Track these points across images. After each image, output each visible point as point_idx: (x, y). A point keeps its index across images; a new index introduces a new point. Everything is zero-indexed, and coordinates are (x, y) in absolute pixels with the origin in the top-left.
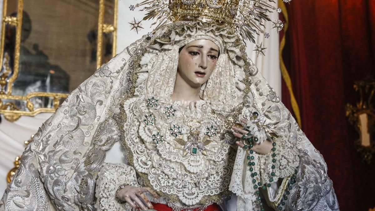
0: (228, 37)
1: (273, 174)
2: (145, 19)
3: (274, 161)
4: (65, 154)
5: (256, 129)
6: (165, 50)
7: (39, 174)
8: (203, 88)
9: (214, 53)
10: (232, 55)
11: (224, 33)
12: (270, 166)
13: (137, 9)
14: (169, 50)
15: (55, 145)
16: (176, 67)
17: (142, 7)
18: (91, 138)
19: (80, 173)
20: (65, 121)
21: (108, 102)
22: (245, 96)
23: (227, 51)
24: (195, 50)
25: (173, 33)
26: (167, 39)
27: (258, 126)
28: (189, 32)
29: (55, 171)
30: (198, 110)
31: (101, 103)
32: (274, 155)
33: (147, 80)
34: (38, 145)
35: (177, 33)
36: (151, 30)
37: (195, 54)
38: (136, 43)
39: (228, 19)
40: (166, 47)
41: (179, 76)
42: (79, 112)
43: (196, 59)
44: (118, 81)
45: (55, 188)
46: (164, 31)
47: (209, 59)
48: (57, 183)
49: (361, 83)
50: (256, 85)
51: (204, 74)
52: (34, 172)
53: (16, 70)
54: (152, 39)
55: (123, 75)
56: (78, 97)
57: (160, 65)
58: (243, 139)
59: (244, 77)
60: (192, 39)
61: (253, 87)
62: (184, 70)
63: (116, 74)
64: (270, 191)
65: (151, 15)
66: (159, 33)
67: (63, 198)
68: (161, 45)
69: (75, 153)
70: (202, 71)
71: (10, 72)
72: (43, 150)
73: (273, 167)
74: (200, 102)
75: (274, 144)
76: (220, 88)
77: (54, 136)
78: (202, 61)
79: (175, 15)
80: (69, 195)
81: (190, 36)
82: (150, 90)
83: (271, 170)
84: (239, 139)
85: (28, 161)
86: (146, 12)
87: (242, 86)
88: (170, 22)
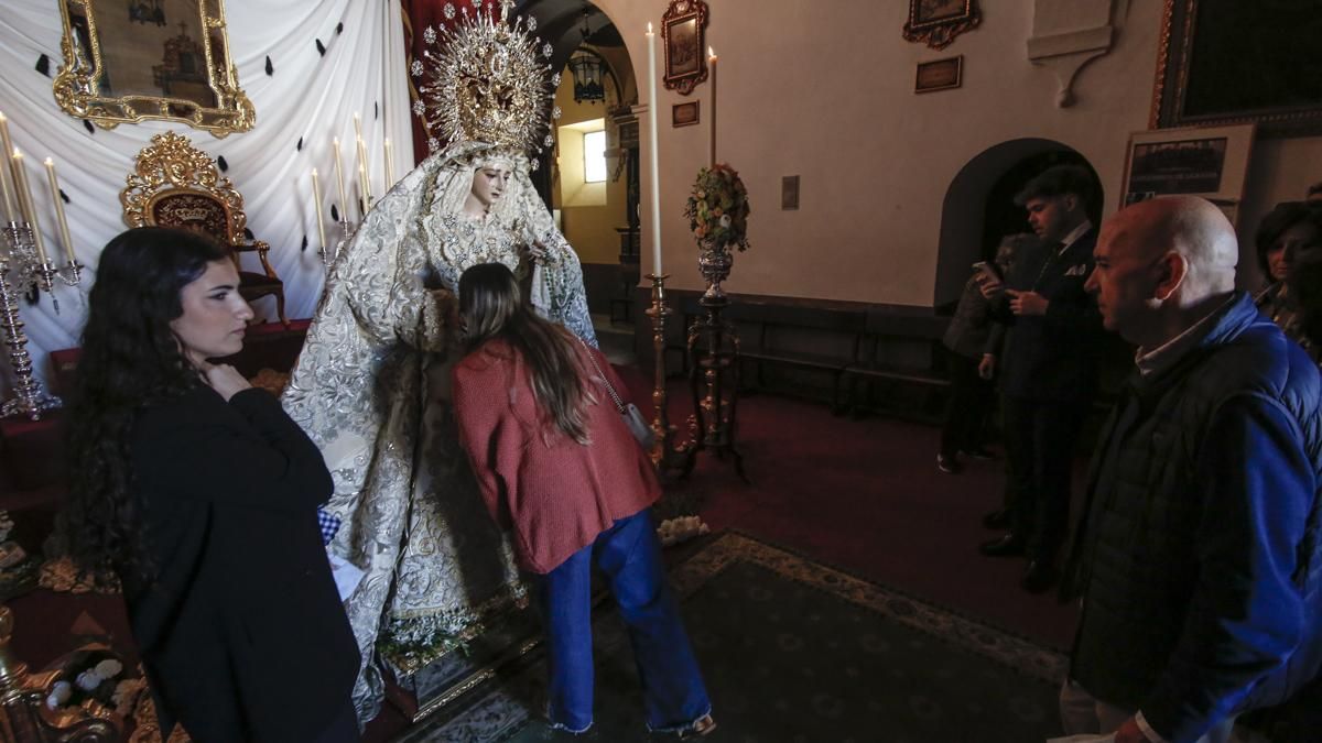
4: (374, 278)
7: (349, 302)
15: (360, 269)
16: (471, 187)
18: (394, 258)
20: (367, 243)
21: (405, 220)
24: (493, 173)
29: (369, 297)
33: (443, 198)
37: (493, 176)
40: (465, 168)
41: (472, 196)
42: (380, 232)
43: (493, 182)
44: (413, 199)
47: (504, 181)
48: (373, 310)
52: (343, 300)
55: (419, 193)
56: (378, 218)
58: (541, 258)
60: (491, 163)
62: (479, 189)
63: (413, 192)
68: (459, 166)
69: (384, 277)
70: (498, 193)
71: (90, 68)
72: (349, 275)
74: (489, 217)
77: (358, 260)
79: (470, 134)
80: (388, 320)
84: (536, 257)
87: (521, 198)
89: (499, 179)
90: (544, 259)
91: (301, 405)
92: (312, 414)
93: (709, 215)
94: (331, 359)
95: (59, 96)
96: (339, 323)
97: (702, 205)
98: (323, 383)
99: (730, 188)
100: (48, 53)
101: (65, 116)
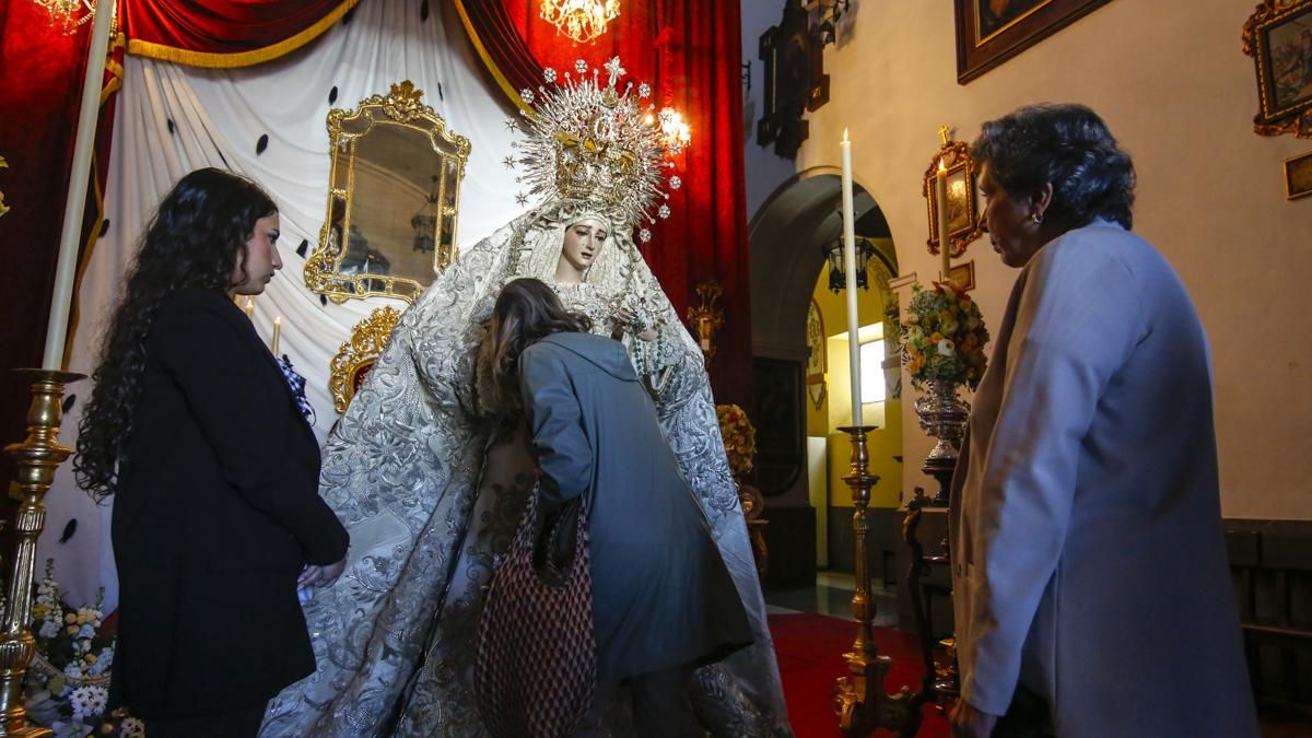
0: (617, 220)
1: (659, 361)
2: (532, 193)
3: (660, 348)
4: (441, 330)
5: (644, 315)
6: (551, 228)
7: (411, 351)
8: (586, 271)
9: (602, 235)
10: (619, 239)
11: (614, 214)
12: (655, 353)
13: (523, 182)
14: (555, 228)
15: (429, 321)
16: (561, 247)
17: (529, 180)
18: (468, 315)
19: (458, 351)
20: (441, 295)
21: (487, 279)
22: (628, 282)
23: (614, 234)
24: (584, 230)
25: (562, 210)
26: (555, 216)
27: (646, 312)
28: (578, 210)
29: (430, 348)
30: (583, 293)
31: (480, 279)
32: (660, 343)
33: (530, 259)
34: (411, 320)
35: (565, 211)
36: (538, 206)
37: (583, 234)
38: (520, 218)
39: (618, 201)
40: (553, 225)
41: (563, 257)
42: (457, 286)
43: (584, 239)
44: (499, 258)
45: (430, 366)
46: (550, 209)
47: (597, 240)
48: (431, 361)
49: (704, 287)
50: (639, 272)
51: (590, 255)
52: (405, 348)
53: (345, 248)
54: (538, 216)
55: (505, 251)
56: (456, 271)
57: (545, 243)
58: (630, 324)
59: (628, 262)
60: (581, 219)
61: (635, 273)
62: (569, 249)
63: (497, 250)
64: (653, 378)
65: (537, 190)
66: (547, 209)
67: (438, 377)
68: (548, 222)
69: (451, 330)
70: (589, 252)
71: (338, 250)
72: (416, 325)
73: (659, 355)
74: (583, 285)
75: (660, 332)
76: (605, 273)
77: (429, 311)
78: (590, 242)
79: (563, 191)
80: (445, 374)
81: (579, 215)
82: (533, 269)
83: (656, 358)
84: (624, 324)
85: (399, 337)
86: (533, 186)
87: (626, 272)
88: (556, 199)
89: (590, 237)
90: (635, 327)
91: (341, 458)
92: (351, 471)
93: (925, 342)
94: (381, 411)
95: (307, 273)
96: (397, 374)
97: (914, 331)
98: (369, 437)
99: (953, 308)
100: (308, 238)
101: (307, 291)
